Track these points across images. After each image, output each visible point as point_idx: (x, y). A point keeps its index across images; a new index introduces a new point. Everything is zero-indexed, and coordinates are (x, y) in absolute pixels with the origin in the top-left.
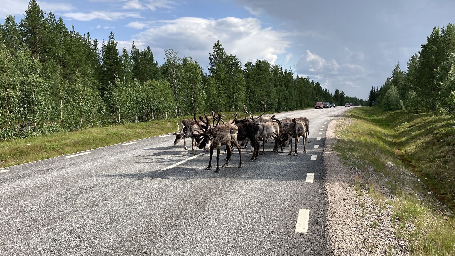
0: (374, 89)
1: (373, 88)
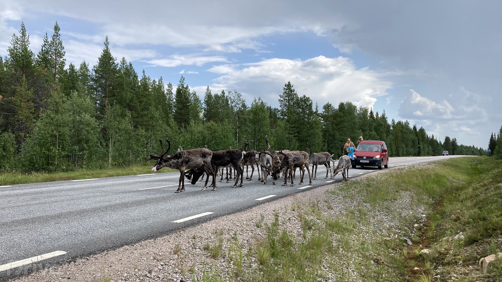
0: (495, 136)
1: (494, 134)
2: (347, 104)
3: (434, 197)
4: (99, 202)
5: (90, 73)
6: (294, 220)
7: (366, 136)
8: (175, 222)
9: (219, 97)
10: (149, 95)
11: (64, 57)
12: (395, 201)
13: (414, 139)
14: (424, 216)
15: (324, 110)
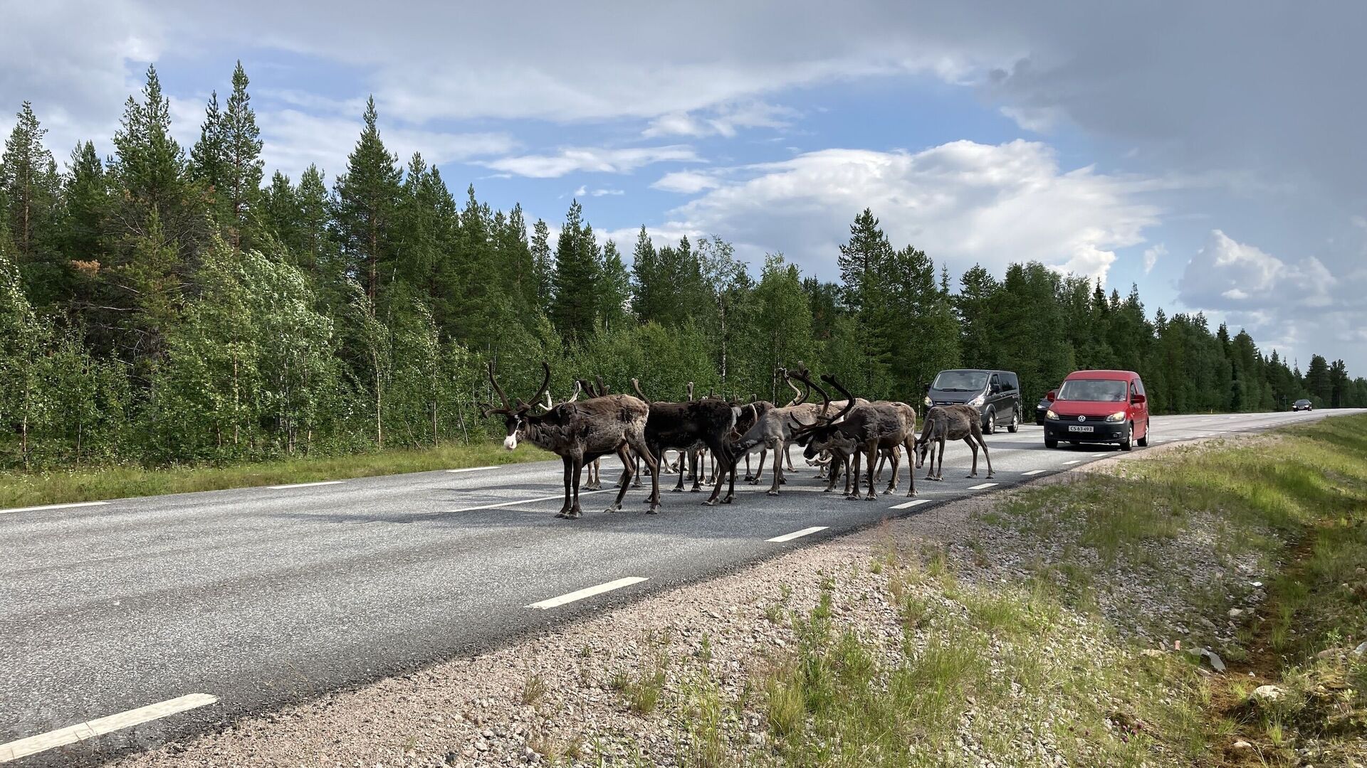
2: (1030, 268)
3: (1284, 529)
4: (333, 548)
5: (329, 197)
6: (877, 601)
7: (1084, 357)
8: (535, 605)
9: (673, 256)
10: (486, 253)
11: (260, 157)
12: (1171, 540)
13: (1221, 364)
14: (1257, 584)
15: (964, 288)
